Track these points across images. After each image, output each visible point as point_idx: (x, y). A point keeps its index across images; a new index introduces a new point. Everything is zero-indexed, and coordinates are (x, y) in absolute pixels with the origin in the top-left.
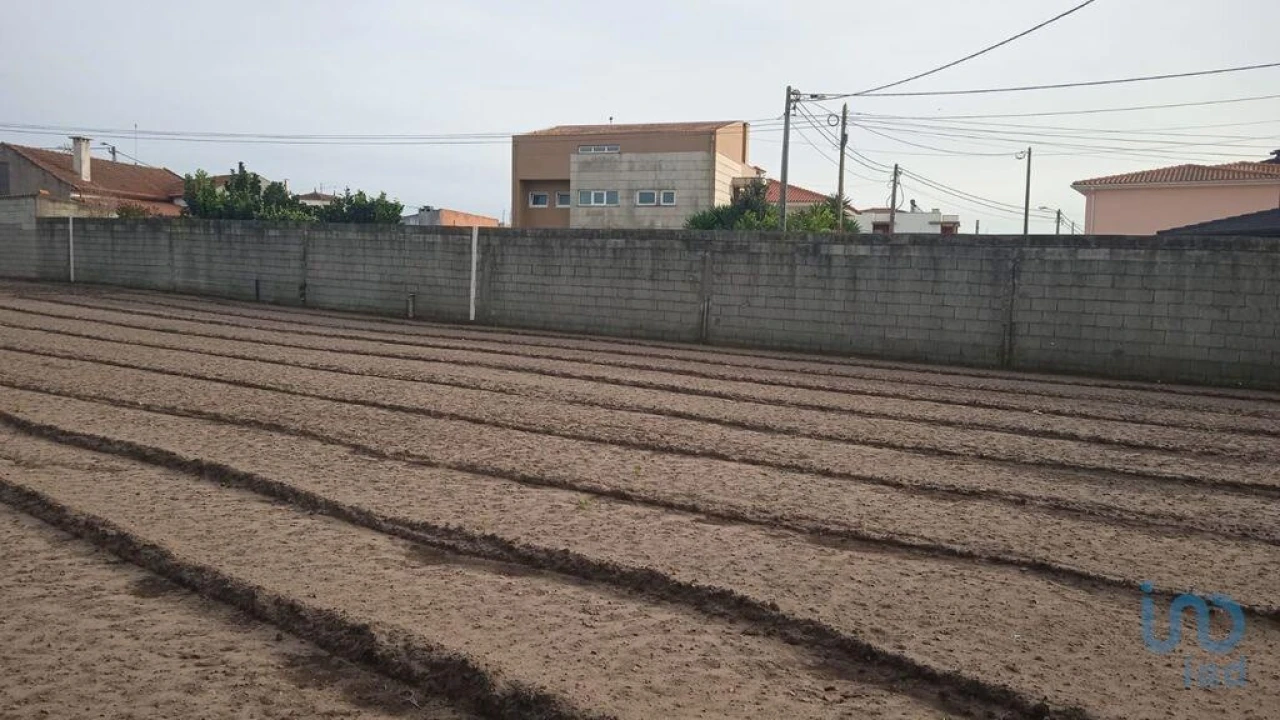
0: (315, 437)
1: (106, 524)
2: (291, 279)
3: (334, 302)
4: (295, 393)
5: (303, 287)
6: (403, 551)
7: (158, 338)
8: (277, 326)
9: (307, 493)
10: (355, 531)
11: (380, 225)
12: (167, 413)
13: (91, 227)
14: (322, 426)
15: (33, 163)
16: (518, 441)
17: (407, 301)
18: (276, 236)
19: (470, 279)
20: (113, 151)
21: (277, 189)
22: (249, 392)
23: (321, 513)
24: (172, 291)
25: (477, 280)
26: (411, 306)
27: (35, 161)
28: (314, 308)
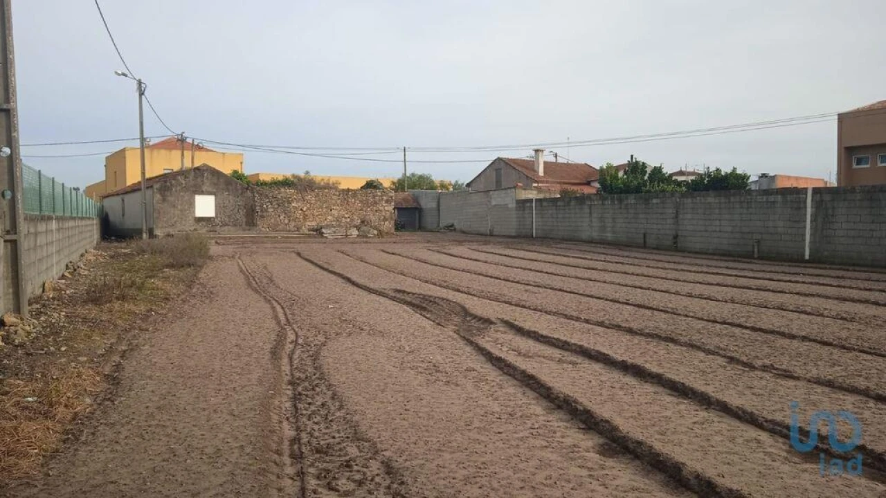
0: (699, 348)
1: (576, 401)
2: (668, 232)
3: (698, 246)
4: (679, 315)
5: (676, 237)
6: (784, 447)
7: (587, 274)
8: (660, 265)
9: (702, 393)
10: (743, 426)
11: (732, 191)
12: (598, 325)
13: (545, 204)
14: (703, 340)
15: (514, 168)
16: (867, 363)
17: (753, 246)
18: (657, 204)
19: (805, 227)
20: (556, 156)
21: (657, 171)
22: (648, 312)
23: (714, 409)
24: (590, 242)
25: (811, 229)
26: (756, 250)
27: (515, 166)
28: (684, 251)
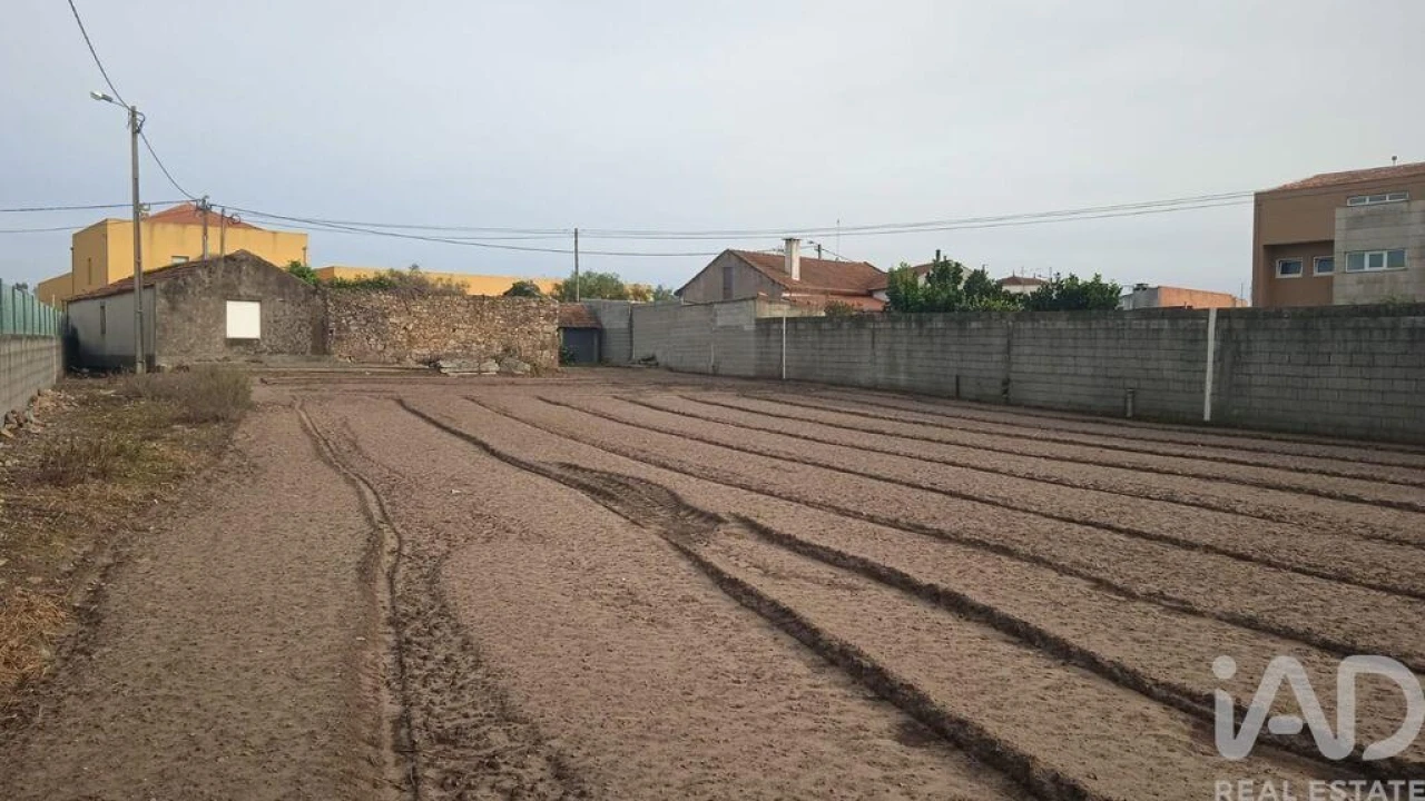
0: (1048, 564)
1: (859, 653)
2: (994, 374)
3: (1041, 398)
4: (1015, 509)
5: (1006, 382)
6: (1186, 728)
7: (868, 441)
8: (982, 426)
9: (1056, 638)
10: (1121, 693)
11: (1094, 312)
12: (890, 526)
13: (801, 326)
14: (1053, 551)
15: (752, 267)
16: (1305, 590)
17: (1126, 398)
18: (978, 329)
19: (1204, 371)
20: (819, 249)
21: (979, 276)
22: (967, 505)
23: (1075, 664)
24: (873, 388)
25: (1214, 372)
26: (1130, 405)
27: (753, 264)
28: (1019, 406)
